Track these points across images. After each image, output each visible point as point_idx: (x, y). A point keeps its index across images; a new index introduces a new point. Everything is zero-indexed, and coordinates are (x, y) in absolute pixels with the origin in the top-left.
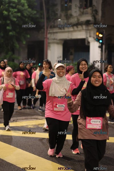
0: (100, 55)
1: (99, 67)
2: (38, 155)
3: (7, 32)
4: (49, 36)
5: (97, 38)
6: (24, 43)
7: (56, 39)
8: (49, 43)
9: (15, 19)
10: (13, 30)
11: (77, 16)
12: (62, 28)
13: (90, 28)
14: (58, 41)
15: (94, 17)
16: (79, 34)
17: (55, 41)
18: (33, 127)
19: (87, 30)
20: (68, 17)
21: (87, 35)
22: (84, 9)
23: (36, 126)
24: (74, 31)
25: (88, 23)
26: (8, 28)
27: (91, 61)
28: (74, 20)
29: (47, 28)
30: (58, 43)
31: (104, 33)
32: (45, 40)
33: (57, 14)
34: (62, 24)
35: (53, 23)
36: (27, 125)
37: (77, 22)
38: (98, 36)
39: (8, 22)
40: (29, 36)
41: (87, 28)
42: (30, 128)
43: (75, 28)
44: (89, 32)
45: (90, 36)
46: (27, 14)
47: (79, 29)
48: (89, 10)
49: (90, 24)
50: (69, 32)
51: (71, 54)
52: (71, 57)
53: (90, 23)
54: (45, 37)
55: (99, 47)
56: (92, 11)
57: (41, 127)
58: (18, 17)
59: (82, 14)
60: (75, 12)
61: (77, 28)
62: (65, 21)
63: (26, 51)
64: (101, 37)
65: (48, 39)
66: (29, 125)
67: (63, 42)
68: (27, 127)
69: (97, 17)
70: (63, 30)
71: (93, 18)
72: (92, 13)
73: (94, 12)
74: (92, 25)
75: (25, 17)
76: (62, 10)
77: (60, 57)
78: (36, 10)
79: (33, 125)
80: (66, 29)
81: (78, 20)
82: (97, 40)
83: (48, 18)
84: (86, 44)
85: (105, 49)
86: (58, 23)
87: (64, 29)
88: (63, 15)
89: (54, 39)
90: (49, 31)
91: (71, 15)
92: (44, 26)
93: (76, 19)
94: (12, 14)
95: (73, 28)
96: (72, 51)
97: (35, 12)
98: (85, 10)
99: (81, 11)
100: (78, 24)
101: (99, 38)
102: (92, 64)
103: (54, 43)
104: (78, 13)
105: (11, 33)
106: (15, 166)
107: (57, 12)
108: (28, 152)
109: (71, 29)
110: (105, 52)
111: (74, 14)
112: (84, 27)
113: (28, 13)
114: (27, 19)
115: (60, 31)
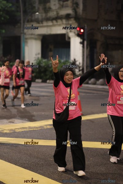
0: (81, 51)
1: (81, 65)
2: (14, 164)
4: (26, 31)
7: (34, 35)
8: (26, 39)
11: (56, 10)
12: (40, 23)
13: (70, 22)
14: (36, 37)
15: (75, 10)
16: (58, 30)
17: (33, 36)
18: (9, 132)
19: (67, 25)
20: (47, 10)
22: (64, 1)
23: (12, 131)
24: (54, 25)
25: (68, 17)
27: (72, 59)
28: (53, 14)
29: (24, 22)
30: (36, 39)
31: (86, 27)
32: (22, 36)
33: (34, 7)
34: (40, 17)
35: (30, 17)
36: (2, 129)
37: (56, 16)
40: (4, 31)
41: (67, 23)
42: (6, 133)
43: (54, 22)
45: (71, 31)
47: (59, 23)
48: (69, 3)
49: (70, 18)
50: (47, 26)
51: (51, 51)
52: (51, 54)
53: (70, 16)
54: (22, 32)
55: (81, 43)
56: (73, 4)
57: (18, 131)
59: (62, 7)
60: (55, 5)
61: (57, 22)
62: (44, 15)
63: (1, 47)
65: (25, 34)
66: (5, 130)
67: (41, 38)
68: (3, 132)
69: (78, 10)
70: (41, 25)
71: (73, 12)
72: (73, 6)
73: (74, 5)
74: (72, 19)
76: (40, 3)
77: (39, 54)
78: (11, 3)
79: (9, 129)
80: (45, 24)
81: (58, 13)
82: (78, 35)
83: (25, 12)
84: (67, 39)
85: (87, 45)
86: (36, 17)
87: (42, 23)
88: (41, 8)
89: (32, 34)
90: (26, 25)
91: (50, 8)
92: (20, 20)
93: (55, 13)
95: (52, 22)
96: (51, 47)
97: (11, 5)
98: (65, 3)
99: (60, 4)
100: (57, 18)
102: (73, 61)
103: (31, 38)
104: (58, 6)
107: (34, 5)
108: (4, 160)
109: (50, 23)
110: (87, 48)
111: (53, 7)
112: (64, 21)
113: (2, 6)
114: (1, 13)
115: (38, 25)
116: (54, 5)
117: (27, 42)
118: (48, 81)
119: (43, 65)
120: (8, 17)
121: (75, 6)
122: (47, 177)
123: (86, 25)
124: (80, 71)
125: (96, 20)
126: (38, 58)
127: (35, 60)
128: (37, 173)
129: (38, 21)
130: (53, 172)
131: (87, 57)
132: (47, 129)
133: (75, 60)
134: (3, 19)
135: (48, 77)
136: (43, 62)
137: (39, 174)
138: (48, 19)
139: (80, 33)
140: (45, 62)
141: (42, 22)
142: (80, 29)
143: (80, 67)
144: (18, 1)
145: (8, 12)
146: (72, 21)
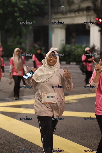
0: (99, 38)
1: (99, 49)
3: (15, 18)
6: (31, 28)
8: (53, 28)
9: (22, 7)
10: (21, 16)
11: (78, 3)
13: (90, 13)
14: (61, 26)
15: (94, 3)
16: (81, 20)
17: (59, 26)
19: (87, 16)
20: (70, 3)
21: (87, 20)
24: (76, 16)
25: (88, 9)
26: (16, 14)
27: (91, 44)
29: (51, 14)
30: (61, 28)
32: (50, 25)
33: (60, 1)
34: (65, 10)
35: (56, 10)
37: (78, 8)
39: (16, 9)
40: (34, 22)
41: (88, 14)
43: (77, 14)
44: (89, 17)
46: (33, 2)
47: (80, 14)
49: (90, 10)
50: (71, 17)
51: (73, 38)
52: (73, 40)
58: (24, 5)
61: (79, 13)
62: (68, 8)
63: (32, 35)
67: (65, 27)
69: (96, 3)
70: (65, 16)
71: (93, 5)
74: (92, 11)
75: (32, 4)
77: (63, 40)
80: (69, 15)
81: (79, 6)
83: (52, 5)
84: (87, 28)
86: (61, 9)
88: (65, 2)
90: (53, 16)
91: (73, 2)
92: (48, 12)
93: (77, 6)
94: (19, 1)
95: (75, 14)
96: (74, 34)
100: (79, 10)
102: (92, 46)
103: (57, 28)
105: (18, 19)
106: (28, 141)
109: (73, 15)
111: (76, 1)
112: (85, 13)
114: (33, 7)
115: (63, 16)
117: (53, 31)
118: (71, 63)
119: (67, 49)
120: (38, 10)
122: (76, 142)
124: (98, 54)
126: (63, 44)
127: (60, 46)
128: (67, 139)
129: (63, 13)
130: (80, 138)
132: (73, 103)
133: (94, 45)
134: (34, 11)
135: (71, 60)
136: (67, 47)
137: (69, 140)
138: (71, 11)
139: (99, 23)
140: (69, 47)
141: (66, 13)
142: (99, 19)
143: (98, 51)
145: (38, 6)
146: (92, 13)
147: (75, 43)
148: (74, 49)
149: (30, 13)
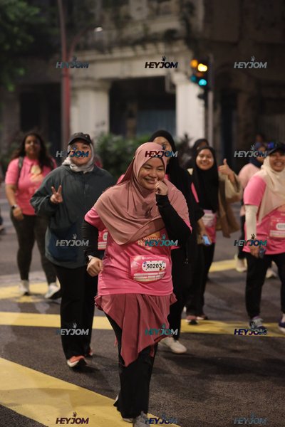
0: (201, 117)
4: (72, 71)
5: (194, 75)
6: (11, 88)
7: (92, 79)
8: (74, 89)
11: (142, 21)
12: (107, 51)
13: (176, 49)
14: (97, 84)
15: (186, 21)
17: (89, 83)
18: (31, 301)
19: (168, 55)
20: (121, 22)
23: (39, 298)
24: (137, 57)
25: (170, 37)
27: (180, 133)
28: (136, 30)
29: (68, 51)
30: (96, 89)
31: (212, 61)
32: (64, 82)
33: (92, 16)
34: (106, 39)
35: (82, 39)
36: (17, 295)
37: (142, 35)
38: (197, 68)
40: (22, 72)
41: (168, 50)
42: (24, 303)
43: (139, 49)
44: (173, 59)
45: (176, 71)
46: (16, 16)
47: (149, 52)
48: (173, 4)
49: (176, 39)
50: (123, 59)
51: (131, 116)
52: (131, 123)
53: (176, 36)
54: (63, 72)
55: (200, 97)
56: (182, 6)
59: (156, 13)
60: (139, 9)
61: (145, 49)
62: (114, 33)
63: (17, 109)
64: (203, 72)
65: (71, 78)
67: (108, 86)
68: (17, 301)
69: (193, 21)
70: (108, 56)
71: (182, 25)
72: (181, 11)
73: (185, 10)
74: (181, 43)
75: (12, 23)
76: (105, 5)
77: (103, 124)
78: (39, 7)
80: (117, 53)
81: (146, 29)
82: (194, 79)
83: (71, 27)
84: (168, 88)
85: (214, 102)
86: (97, 38)
87: (111, 52)
88: (107, 17)
89: (87, 79)
91: (128, 18)
92: (59, 45)
93: (140, 28)
95: (134, 50)
96: (133, 107)
97: (37, 11)
98: (163, 5)
99: (150, 7)
100: (146, 40)
101: (199, 75)
103: (85, 88)
104: (146, 11)
107: (92, 11)
109: (129, 52)
110: (215, 108)
111: (136, 15)
112: (162, 47)
113: (18, 13)
114: (16, 29)
115: (100, 57)
116: (137, 9)
117: (75, 97)
119: (113, 148)
120: (31, 39)
121: (187, 10)
123: (211, 56)
125: (235, 45)
126: (102, 134)
127: (96, 138)
129: (101, 48)
131: (215, 131)
133: (186, 136)
134: (19, 43)
136: (114, 142)
138: (124, 43)
140: (117, 142)
141: (110, 49)
142: (198, 64)
144: (53, 2)
145: (31, 28)
146: (180, 47)
147: (135, 131)
148: (132, 146)
149: (7, 47)
